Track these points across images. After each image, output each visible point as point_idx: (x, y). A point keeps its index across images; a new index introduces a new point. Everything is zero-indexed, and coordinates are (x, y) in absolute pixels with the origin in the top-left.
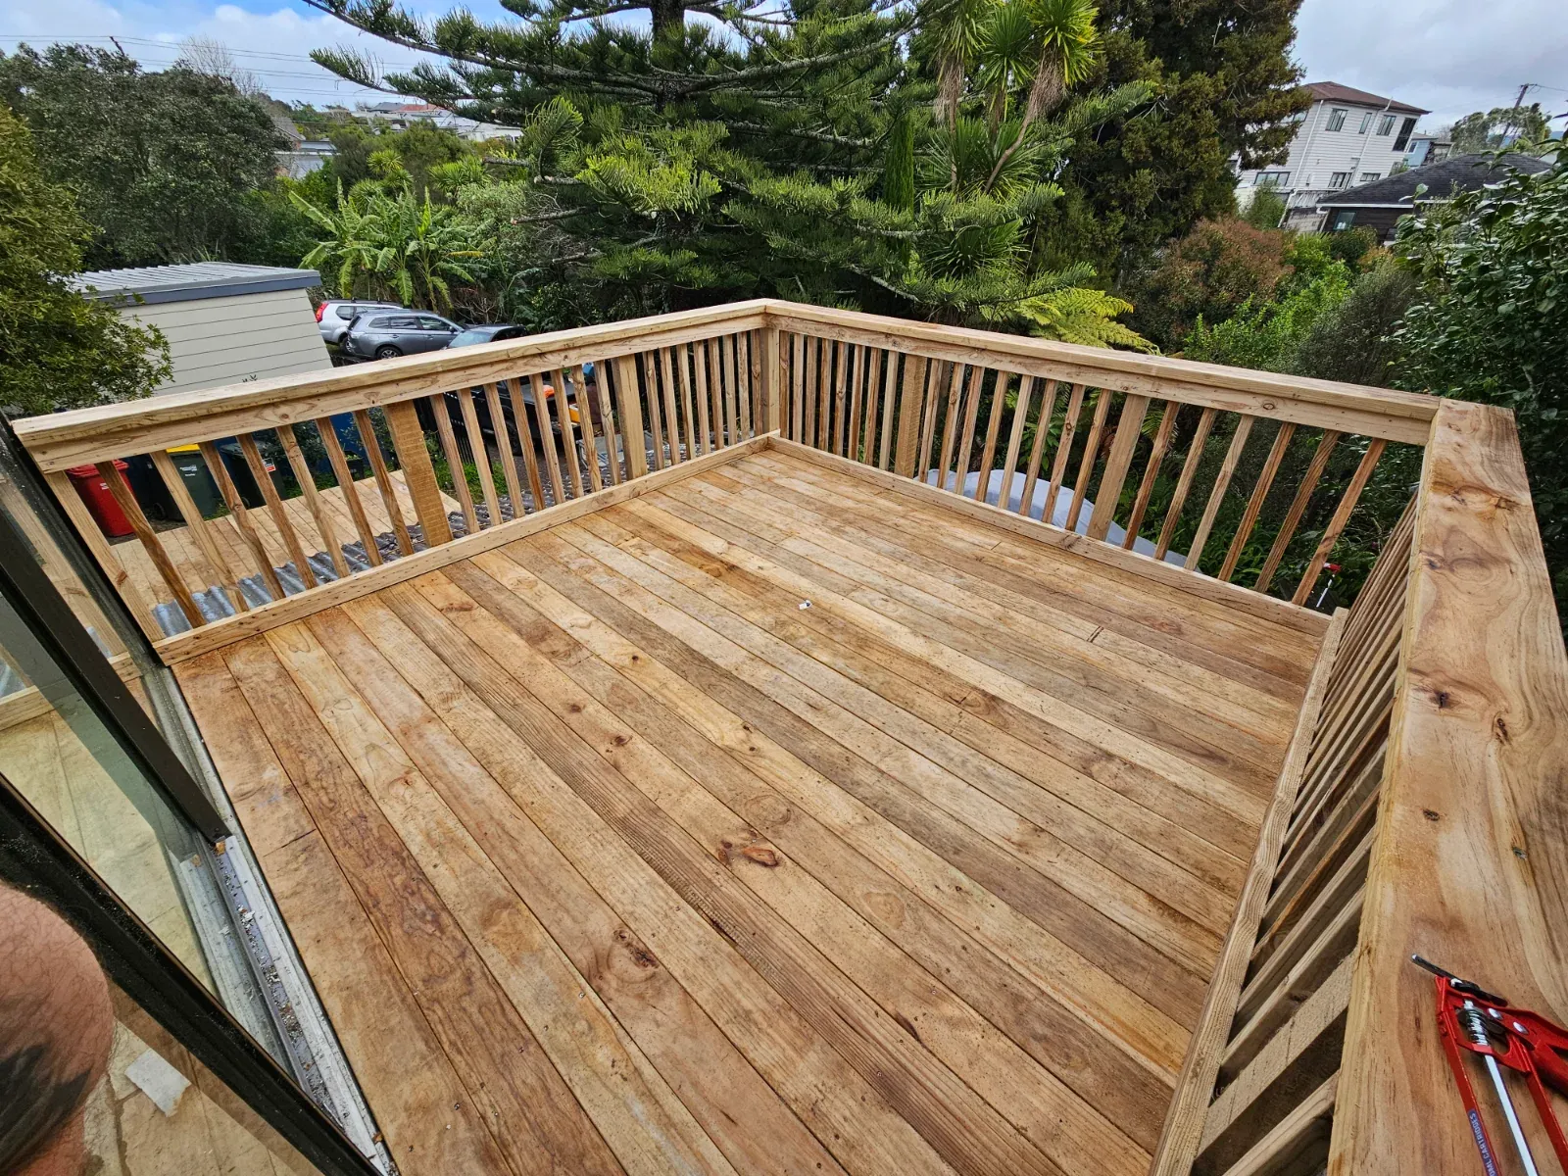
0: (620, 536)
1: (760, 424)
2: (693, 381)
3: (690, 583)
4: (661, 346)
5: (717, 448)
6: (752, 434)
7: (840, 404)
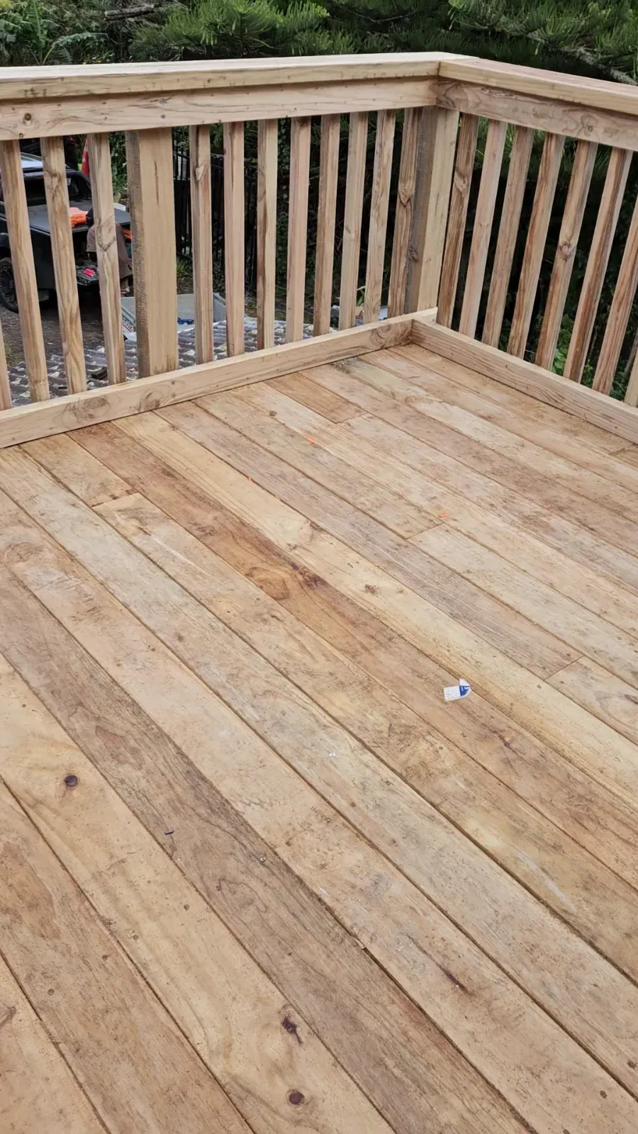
0: (104, 486)
1: (400, 295)
2: (283, 205)
3: (223, 607)
4: (227, 118)
5: (316, 333)
6: (384, 313)
7: (563, 269)
